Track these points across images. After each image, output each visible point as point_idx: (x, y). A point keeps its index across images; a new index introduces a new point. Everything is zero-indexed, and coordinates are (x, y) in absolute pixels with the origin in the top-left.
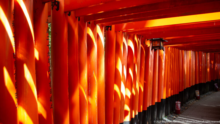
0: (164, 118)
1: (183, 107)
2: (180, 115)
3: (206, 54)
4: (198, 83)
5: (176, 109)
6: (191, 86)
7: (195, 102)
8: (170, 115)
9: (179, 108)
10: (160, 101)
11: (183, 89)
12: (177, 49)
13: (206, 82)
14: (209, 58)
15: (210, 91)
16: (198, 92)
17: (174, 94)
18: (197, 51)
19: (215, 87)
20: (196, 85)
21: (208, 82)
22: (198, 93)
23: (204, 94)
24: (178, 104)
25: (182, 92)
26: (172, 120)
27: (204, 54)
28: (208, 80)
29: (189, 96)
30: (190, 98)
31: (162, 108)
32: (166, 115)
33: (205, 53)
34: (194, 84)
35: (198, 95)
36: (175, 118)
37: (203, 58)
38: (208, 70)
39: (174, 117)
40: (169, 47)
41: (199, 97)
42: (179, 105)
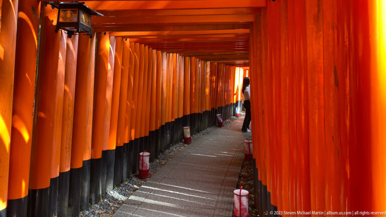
0: (112, 192)
1: (158, 161)
2: (148, 181)
3: (204, 64)
4: (189, 113)
5: (141, 168)
6: (176, 119)
7: (183, 148)
8: (126, 183)
9: (147, 166)
10: (99, 156)
11: (159, 126)
12: (147, 47)
13: (204, 112)
14: (208, 70)
15: (209, 126)
16: (189, 130)
17: (138, 137)
18: (189, 56)
19: (218, 119)
20: (185, 117)
21: (206, 111)
22: (187, 131)
23: (198, 132)
24: (144, 158)
25: (157, 131)
26: (129, 195)
27: (200, 63)
28: (207, 108)
29: (172, 138)
30: (173, 142)
31: (106, 172)
32: (117, 184)
33: (203, 62)
34: (181, 115)
35: (189, 136)
36: (135, 190)
37: (198, 69)
38: (207, 90)
39: (135, 186)
40: (126, 37)
41: (190, 138)
42: (147, 160)
